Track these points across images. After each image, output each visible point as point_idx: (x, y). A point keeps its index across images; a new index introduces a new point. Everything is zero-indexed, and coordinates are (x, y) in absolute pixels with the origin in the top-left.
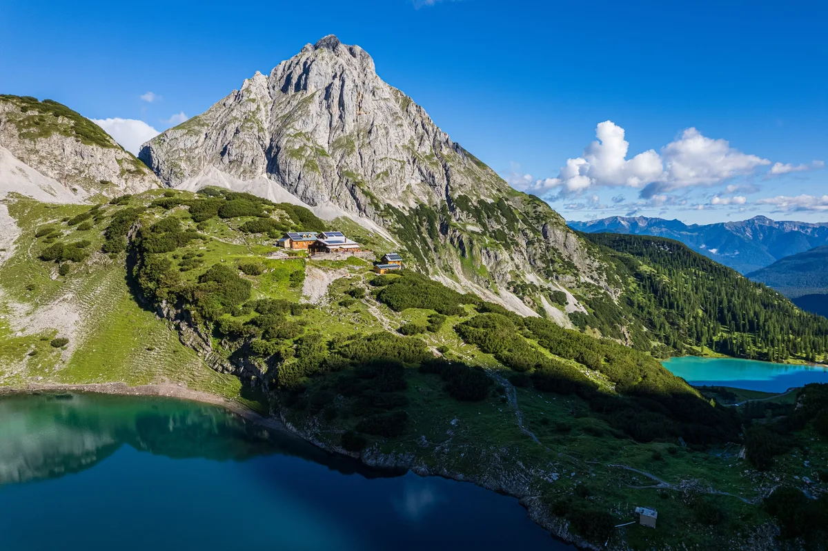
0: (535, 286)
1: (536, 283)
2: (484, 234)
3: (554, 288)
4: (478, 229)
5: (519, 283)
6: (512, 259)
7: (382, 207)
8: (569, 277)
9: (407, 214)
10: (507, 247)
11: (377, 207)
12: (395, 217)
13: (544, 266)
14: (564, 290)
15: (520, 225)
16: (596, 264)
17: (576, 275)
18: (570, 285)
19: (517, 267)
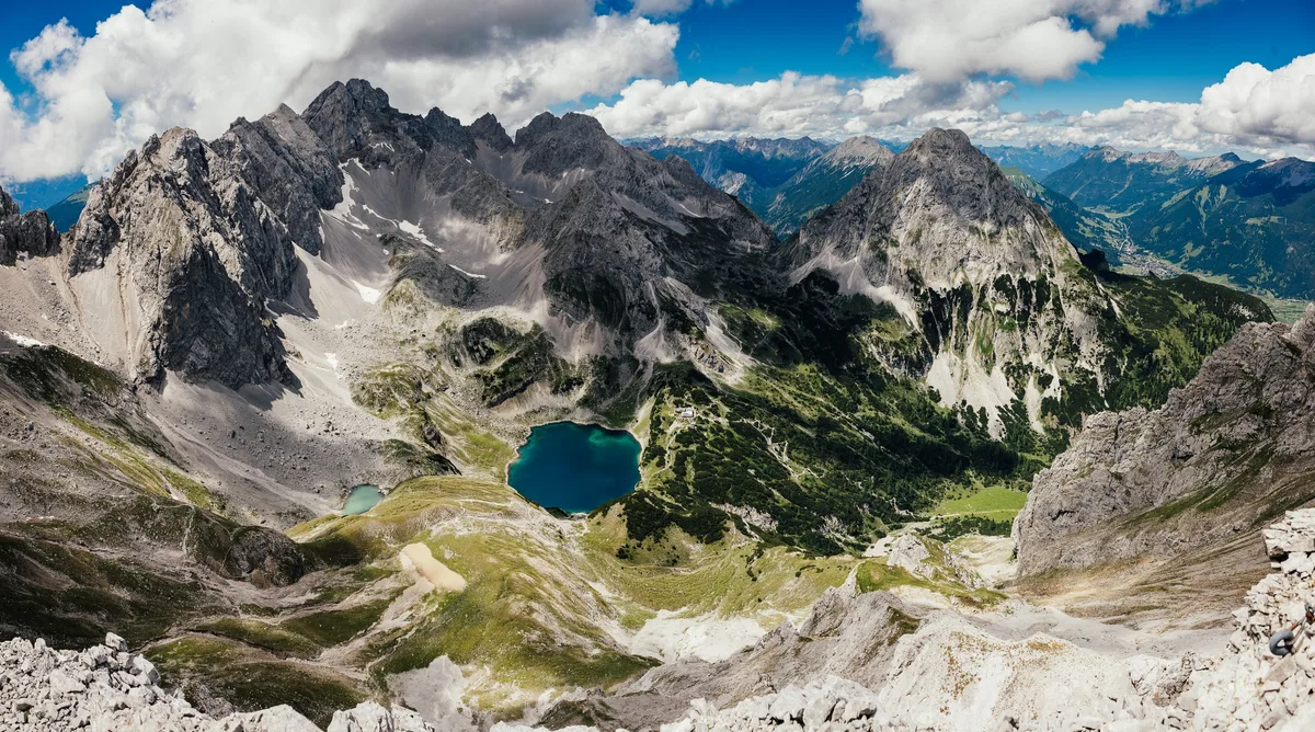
0: (1031, 367)
1: (1034, 365)
2: (1008, 313)
3: (1047, 371)
4: (1004, 308)
5: (1014, 364)
6: (1023, 339)
7: (922, 291)
8: (1067, 362)
9: (943, 296)
10: (1023, 328)
11: (917, 292)
12: (929, 300)
13: (1050, 347)
14: (1055, 374)
15: (1049, 305)
16: (1101, 349)
17: (1076, 359)
18: (1063, 369)
19: (1025, 348)
